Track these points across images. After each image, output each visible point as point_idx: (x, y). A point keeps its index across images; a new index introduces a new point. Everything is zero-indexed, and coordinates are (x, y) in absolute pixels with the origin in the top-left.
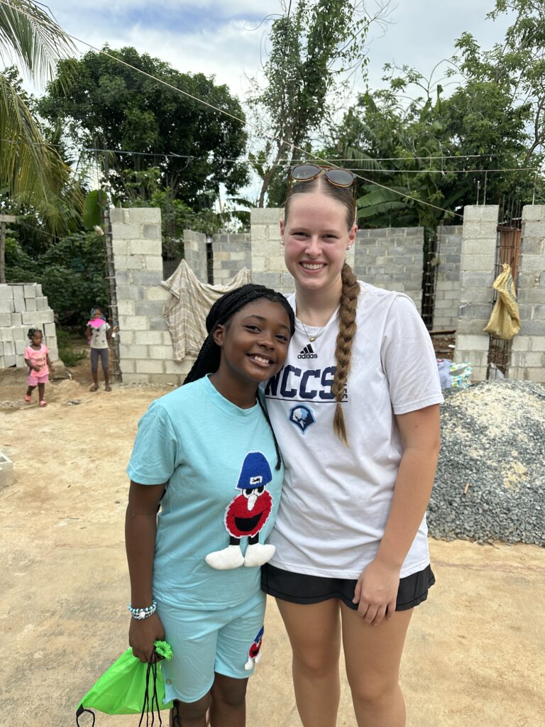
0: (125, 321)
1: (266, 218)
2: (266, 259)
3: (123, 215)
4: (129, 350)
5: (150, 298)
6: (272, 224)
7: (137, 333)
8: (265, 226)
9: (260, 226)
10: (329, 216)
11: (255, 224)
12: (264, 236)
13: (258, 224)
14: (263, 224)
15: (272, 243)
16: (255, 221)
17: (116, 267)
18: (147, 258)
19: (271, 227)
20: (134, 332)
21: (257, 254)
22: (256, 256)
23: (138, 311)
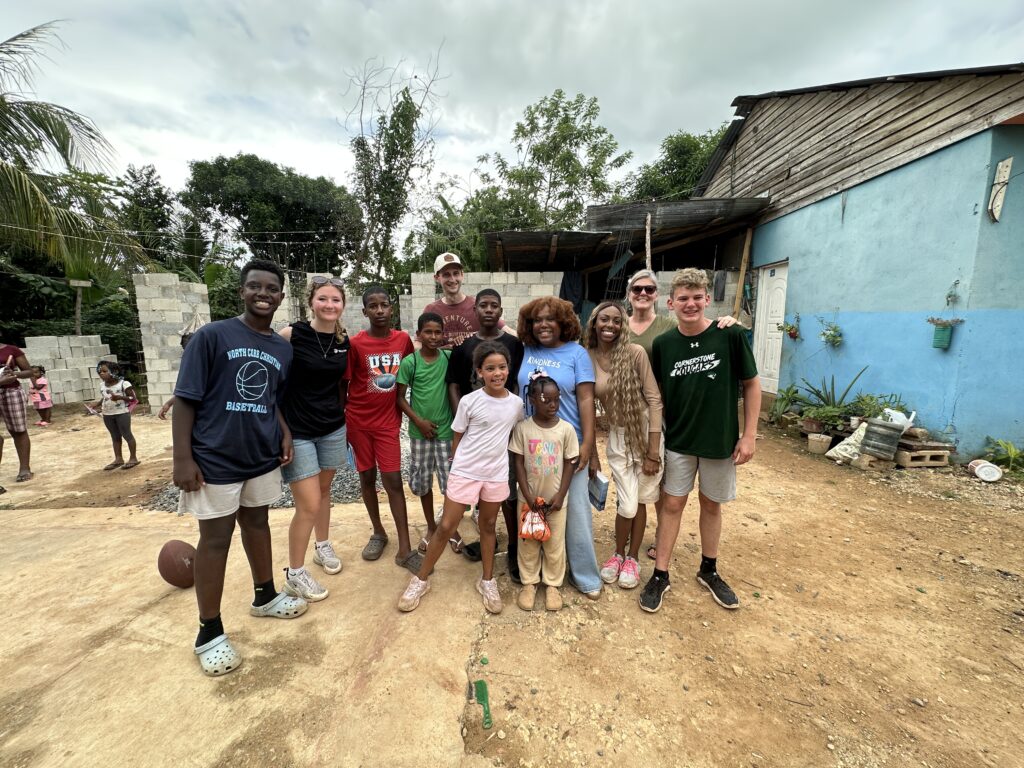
0: (150, 364)
3: (144, 279)
4: (155, 387)
5: (170, 344)
7: (162, 374)
17: (140, 320)
18: (166, 313)
20: (159, 372)
23: (161, 356)
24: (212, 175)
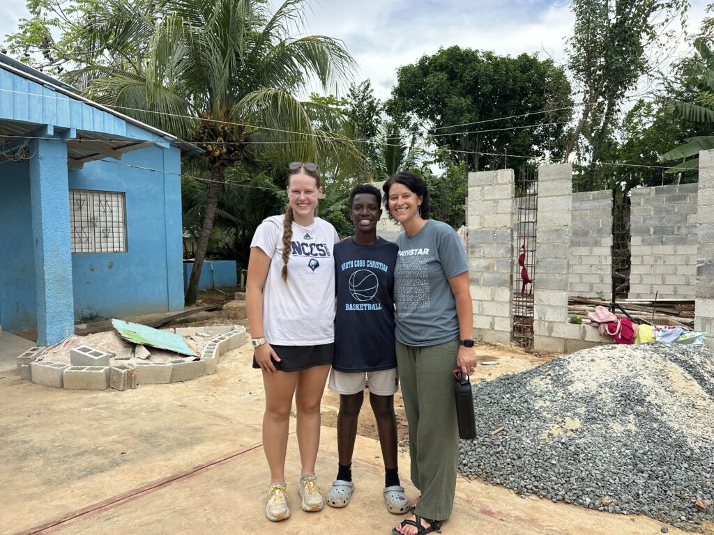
1: (481, 180)
2: (482, 217)
6: (487, 185)
8: (480, 188)
9: (476, 188)
10: (308, 183)
11: (471, 187)
12: (479, 196)
13: (474, 186)
14: (479, 186)
15: (486, 202)
16: (472, 184)
19: (486, 188)
21: (473, 213)
22: (472, 215)
24: (416, 77)
